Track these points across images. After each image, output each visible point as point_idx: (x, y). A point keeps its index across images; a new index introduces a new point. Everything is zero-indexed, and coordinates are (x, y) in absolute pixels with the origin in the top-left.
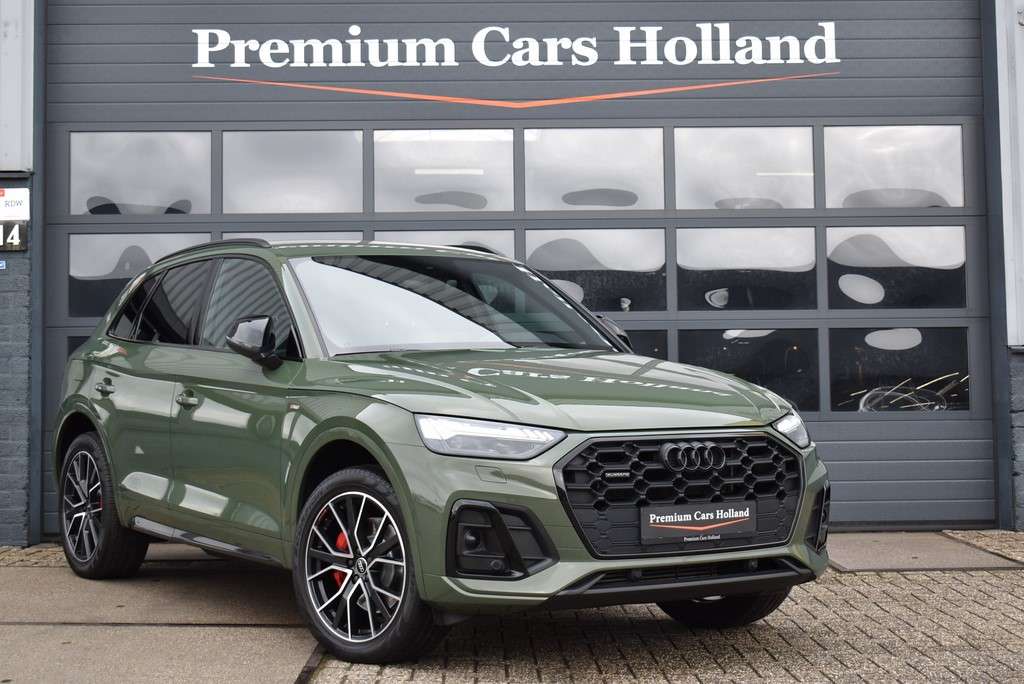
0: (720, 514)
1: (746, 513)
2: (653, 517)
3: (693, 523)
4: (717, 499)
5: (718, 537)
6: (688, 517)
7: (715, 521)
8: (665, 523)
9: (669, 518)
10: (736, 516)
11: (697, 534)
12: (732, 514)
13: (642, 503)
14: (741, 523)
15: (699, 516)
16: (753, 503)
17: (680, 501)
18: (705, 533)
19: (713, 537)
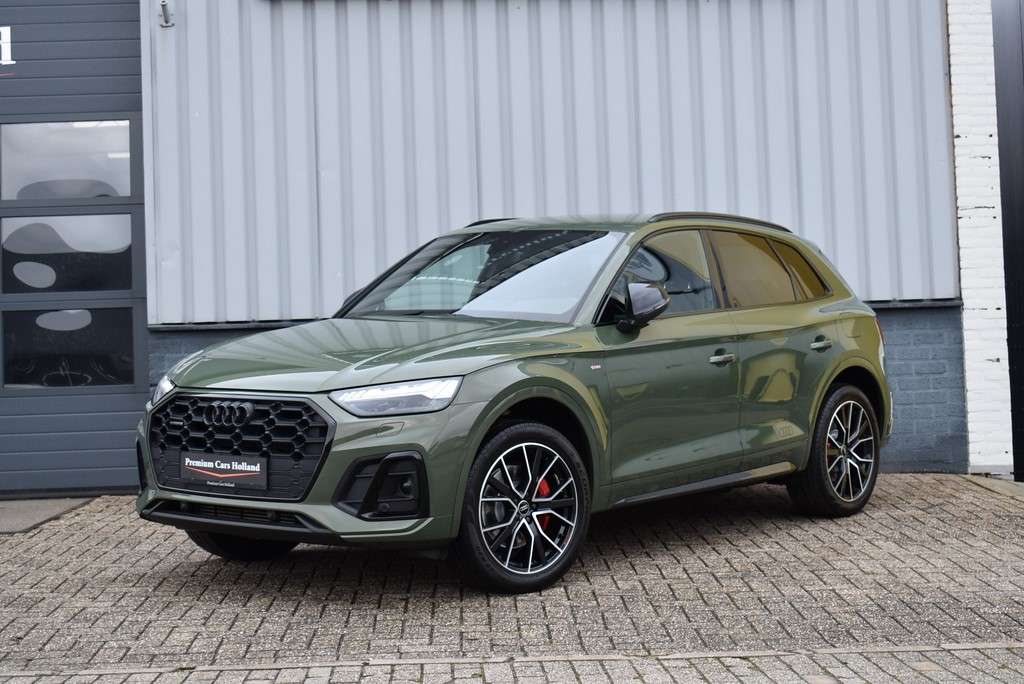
0: (236, 466)
1: (257, 468)
2: (187, 460)
3: (214, 470)
4: (236, 453)
5: (233, 485)
6: (210, 465)
7: (231, 471)
8: (195, 467)
9: (198, 464)
10: (249, 469)
11: (217, 480)
12: (244, 466)
13: (185, 449)
14: (252, 476)
15: (219, 465)
16: (264, 460)
17: (209, 451)
18: (225, 480)
19: (229, 485)
